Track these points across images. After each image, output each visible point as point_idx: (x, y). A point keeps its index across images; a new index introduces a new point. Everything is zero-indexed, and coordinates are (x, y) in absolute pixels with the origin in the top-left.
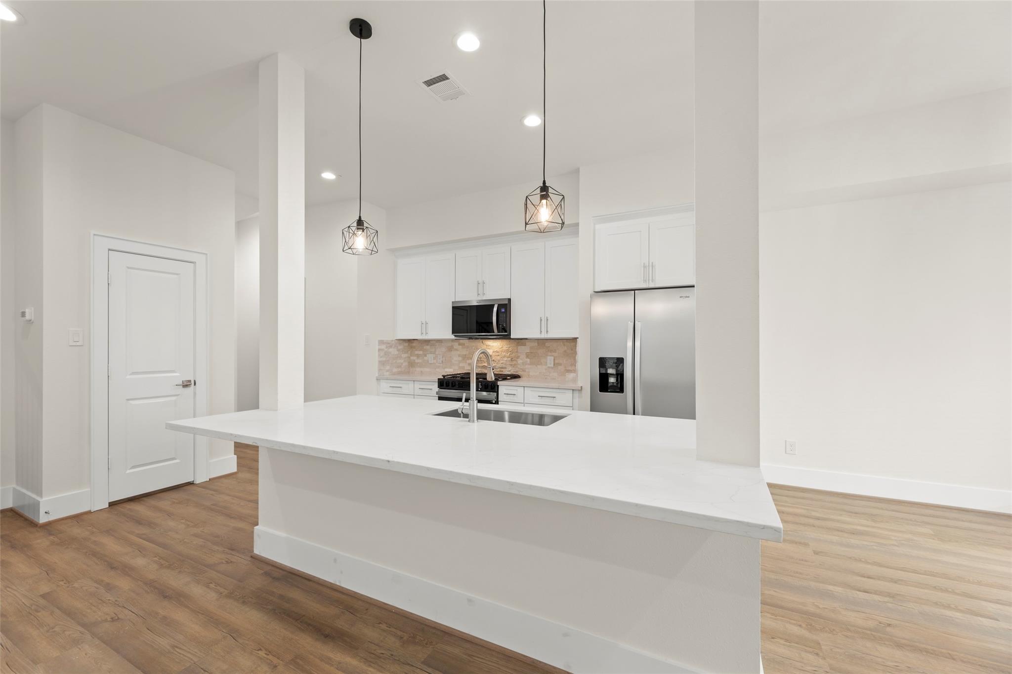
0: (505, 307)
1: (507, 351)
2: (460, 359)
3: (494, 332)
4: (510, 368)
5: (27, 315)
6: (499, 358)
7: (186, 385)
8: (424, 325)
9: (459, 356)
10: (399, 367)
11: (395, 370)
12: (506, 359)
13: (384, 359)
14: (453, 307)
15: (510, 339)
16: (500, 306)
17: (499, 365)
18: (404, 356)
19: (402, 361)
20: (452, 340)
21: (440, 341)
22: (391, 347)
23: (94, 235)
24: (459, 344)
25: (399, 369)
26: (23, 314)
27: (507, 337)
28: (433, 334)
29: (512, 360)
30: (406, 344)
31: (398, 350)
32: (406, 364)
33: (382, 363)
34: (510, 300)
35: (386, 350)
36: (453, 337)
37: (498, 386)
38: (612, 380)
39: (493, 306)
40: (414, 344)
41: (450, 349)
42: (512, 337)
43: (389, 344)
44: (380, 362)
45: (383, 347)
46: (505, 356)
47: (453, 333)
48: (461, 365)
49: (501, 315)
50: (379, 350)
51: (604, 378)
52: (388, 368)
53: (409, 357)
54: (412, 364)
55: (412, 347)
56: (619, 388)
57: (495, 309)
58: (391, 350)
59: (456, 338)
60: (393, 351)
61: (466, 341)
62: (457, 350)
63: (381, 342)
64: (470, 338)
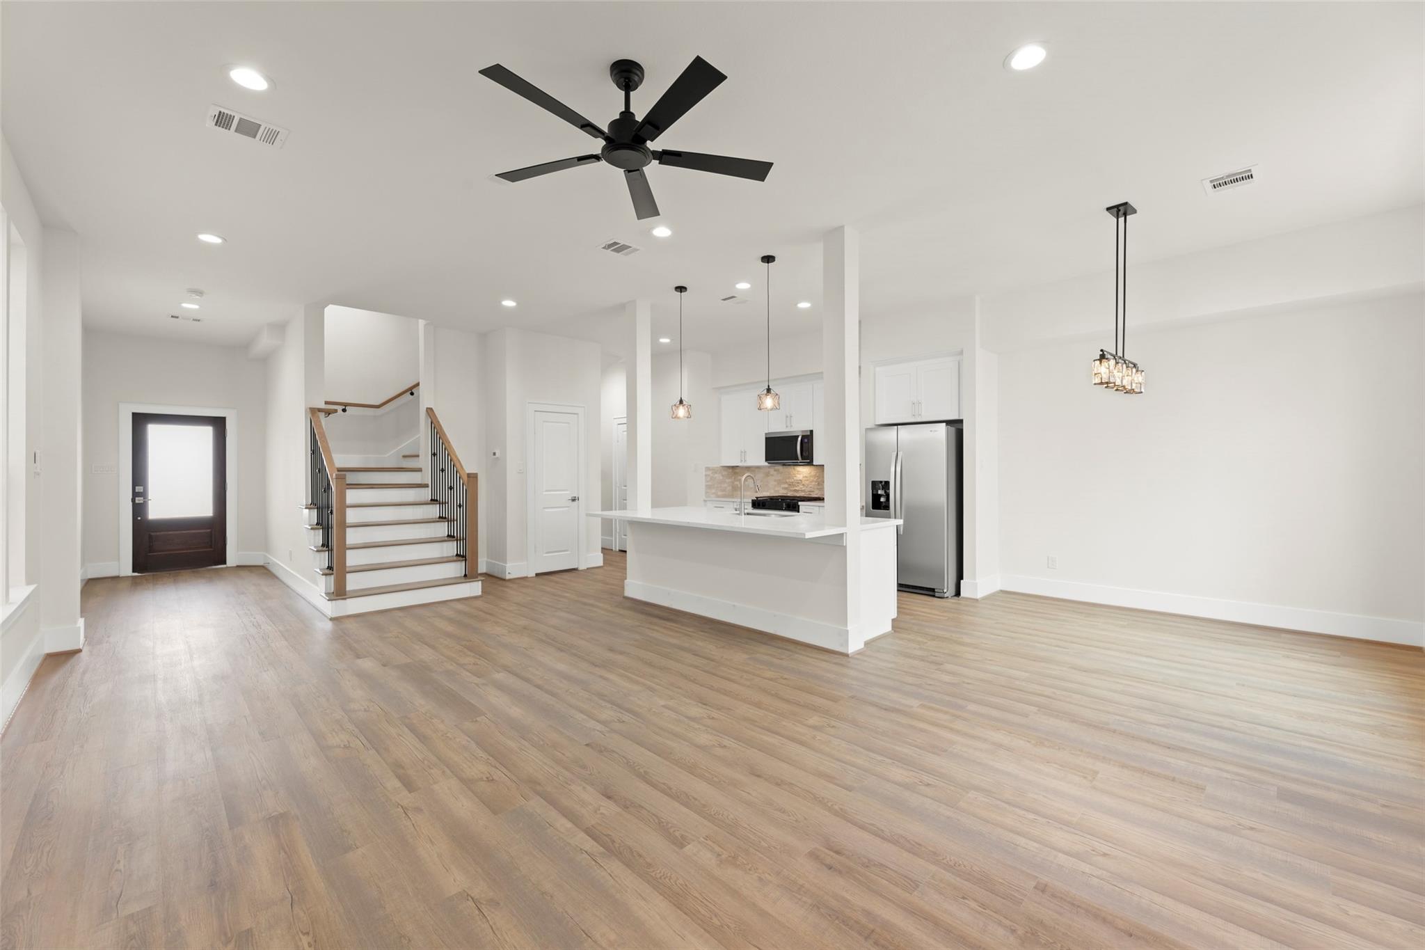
0: (808, 438)
1: (815, 476)
2: (776, 483)
3: (798, 460)
4: (817, 492)
5: (497, 454)
6: (807, 482)
7: (574, 500)
8: (744, 453)
9: (775, 481)
10: (724, 491)
11: (720, 493)
12: (814, 483)
13: (710, 483)
14: (766, 438)
15: (813, 465)
16: (803, 437)
17: (808, 489)
18: (727, 481)
19: (726, 485)
20: (769, 467)
21: (758, 467)
22: (716, 473)
23: (529, 403)
24: (775, 470)
25: (724, 493)
26: (494, 454)
27: (810, 463)
28: (750, 462)
29: (819, 484)
30: (731, 470)
31: (723, 476)
32: (730, 488)
33: (708, 487)
34: (812, 431)
35: (711, 475)
36: (766, 464)
37: (799, 506)
38: (882, 499)
39: (798, 436)
40: (737, 471)
41: (767, 474)
42: (814, 463)
43: (714, 471)
44: (706, 486)
45: (709, 473)
46: (813, 481)
47: (766, 460)
48: (776, 489)
49: (804, 445)
50: (706, 475)
51: (876, 498)
52: (713, 491)
53: (733, 483)
54: (735, 488)
55: (735, 473)
56: (887, 507)
57: (799, 439)
58: (716, 475)
59: (769, 465)
60: (718, 476)
61: (780, 468)
62: (772, 475)
63: (708, 469)
64: (784, 465)
